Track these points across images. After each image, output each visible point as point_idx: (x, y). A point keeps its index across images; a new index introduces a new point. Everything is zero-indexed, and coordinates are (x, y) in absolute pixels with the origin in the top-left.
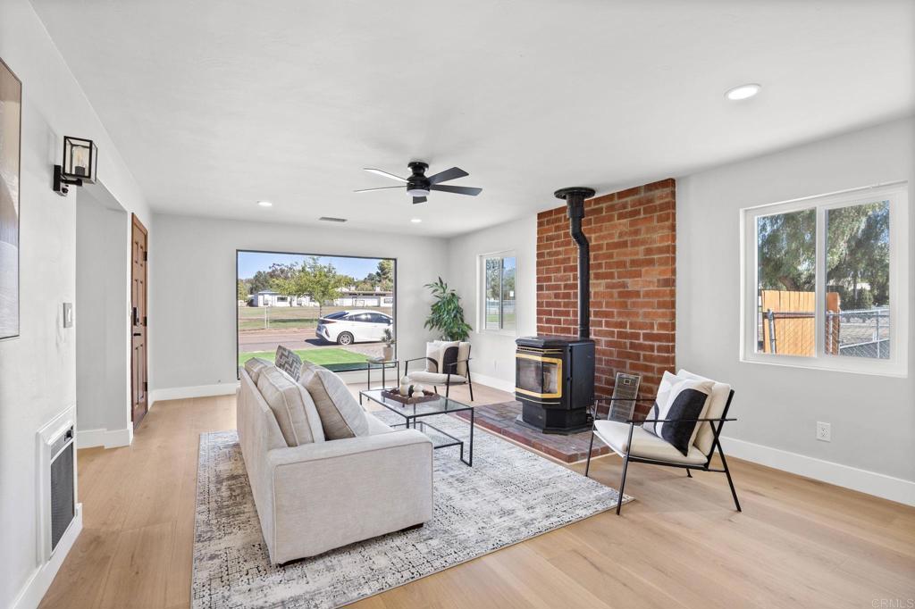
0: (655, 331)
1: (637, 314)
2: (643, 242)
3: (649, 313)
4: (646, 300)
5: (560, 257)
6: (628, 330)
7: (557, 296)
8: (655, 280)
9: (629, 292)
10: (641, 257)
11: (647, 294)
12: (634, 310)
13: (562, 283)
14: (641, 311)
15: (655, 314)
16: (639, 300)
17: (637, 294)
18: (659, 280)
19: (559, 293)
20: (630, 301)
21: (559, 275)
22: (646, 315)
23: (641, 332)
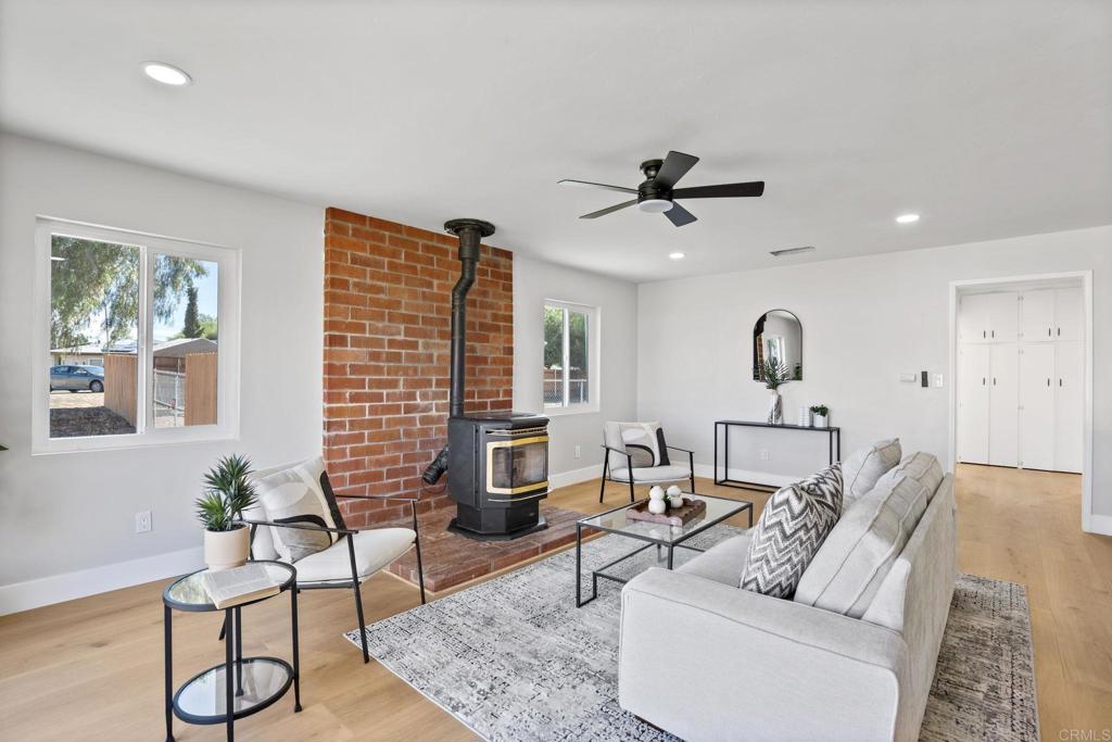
0: (501, 399)
1: (483, 382)
2: (491, 306)
3: (496, 380)
4: (494, 367)
5: (382, 296)
6: (476, 400)
7: (375, 356)
8: (501, 347)
9: (477, 358)
10: (489, 321)
11: (495, 361)
12: (483, 377)
13: (386, 338)
14: (489, 378)
15: (501, 381)
16: (487, 367)
17: (484, 360)
18: (504, 348)
19: (379, 353)
20: (478, 367)
21: (380, 325)
22: (493, 382)
23: (489, 400)
